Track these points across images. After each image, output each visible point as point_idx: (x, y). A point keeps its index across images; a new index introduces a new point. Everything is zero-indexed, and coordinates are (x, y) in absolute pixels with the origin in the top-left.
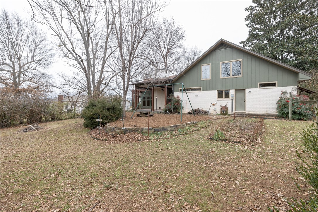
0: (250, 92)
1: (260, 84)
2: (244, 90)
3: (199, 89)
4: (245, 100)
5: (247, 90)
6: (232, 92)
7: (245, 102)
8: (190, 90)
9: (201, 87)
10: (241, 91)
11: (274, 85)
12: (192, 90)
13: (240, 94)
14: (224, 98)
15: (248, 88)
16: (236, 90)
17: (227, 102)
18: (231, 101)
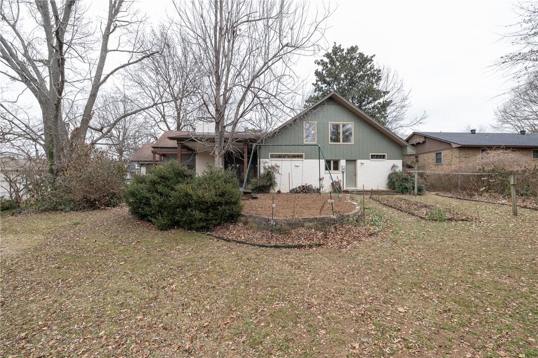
0: (361, 163)
1: (371, 155)
2: (355, 161)
3: (301, 156)
4: (355, 173)
5: (359, 162)
6: (342, 163)
7: (355, 176)
8: (286, 157)
9: (304, 154)
10: (352, 162)
11: (383, 157)
12: (289, 157)
13: (351, 166)
14: (332, 171)
15: (360, 159)
16: (346, 161)
17: (337, 176)
18: (341, 174)
